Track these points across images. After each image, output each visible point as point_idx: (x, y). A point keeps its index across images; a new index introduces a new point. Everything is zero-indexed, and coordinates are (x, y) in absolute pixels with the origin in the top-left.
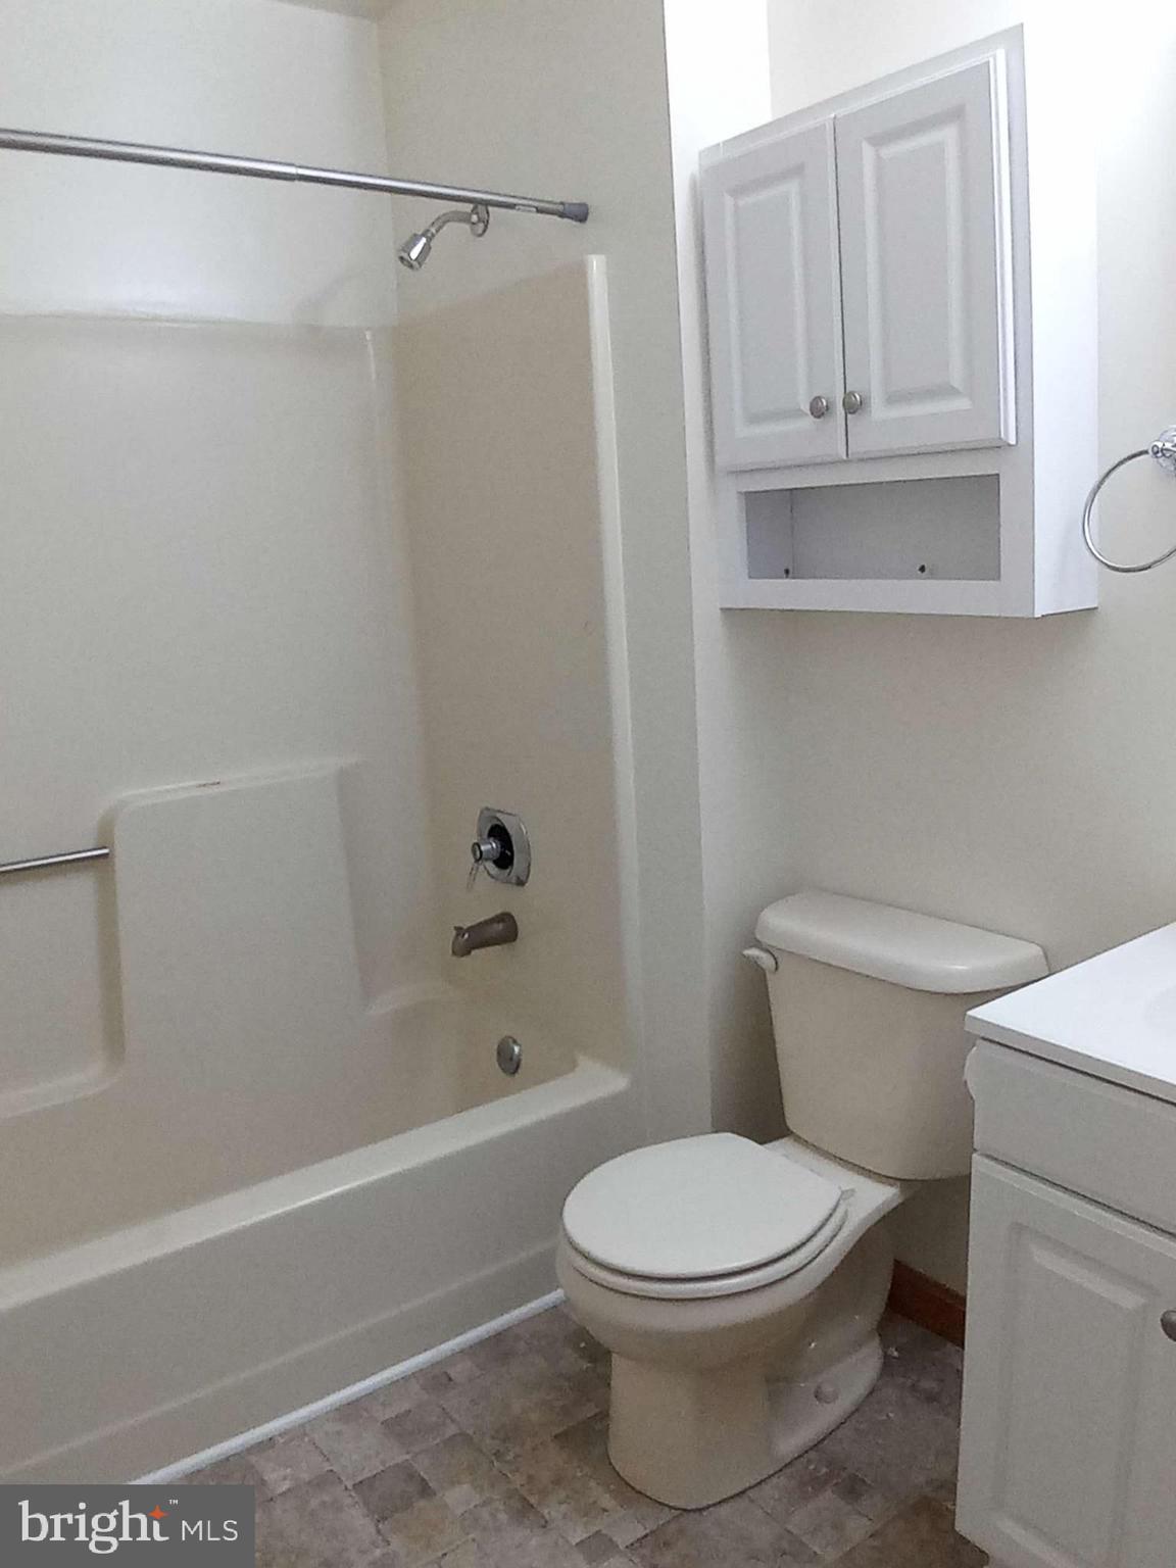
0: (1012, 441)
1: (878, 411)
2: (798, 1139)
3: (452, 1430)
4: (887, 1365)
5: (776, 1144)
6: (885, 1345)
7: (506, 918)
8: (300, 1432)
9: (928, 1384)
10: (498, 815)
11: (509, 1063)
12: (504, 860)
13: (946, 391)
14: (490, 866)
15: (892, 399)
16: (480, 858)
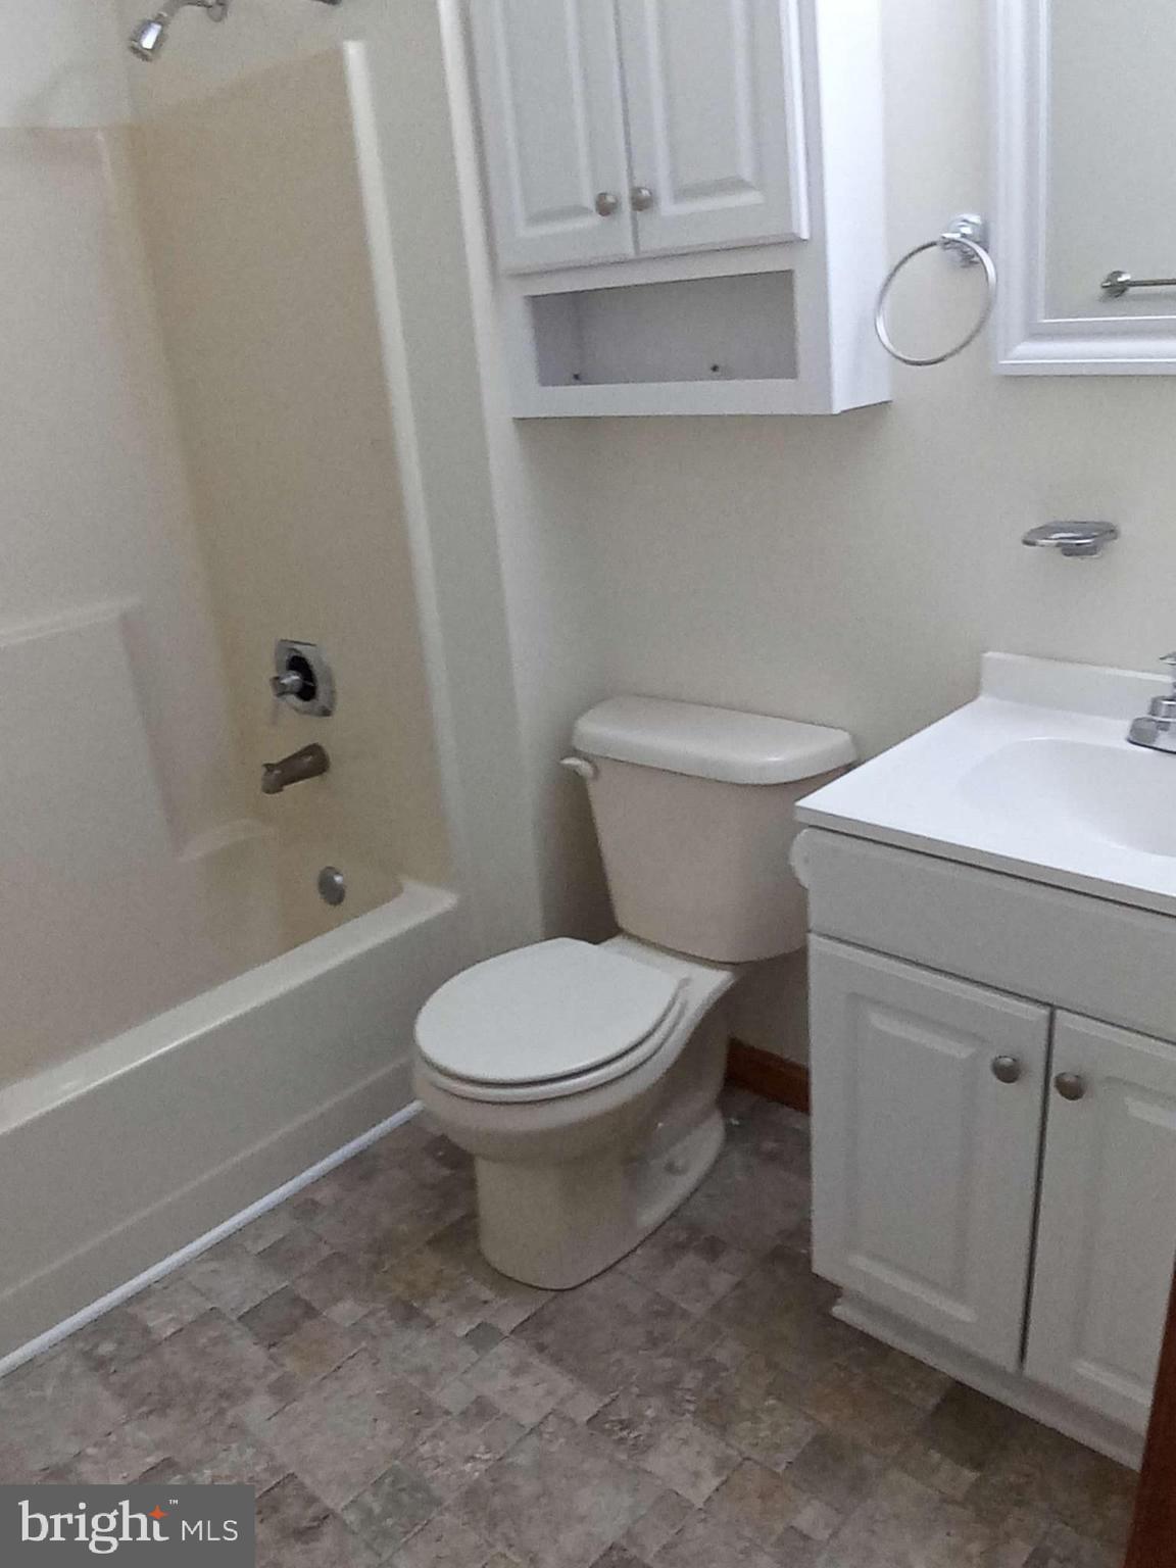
0: (805, 235)
1: (667, 207)
2: (631, 937)
3: (326, 1251)
4: (730, 1134)
5: (608, 942)
6: (726, 1115)
7: (314, 750)
8: (178, 1274)
9: (769, 1145)
10: (298, 647)
11: (333, 894)
12: (307, 692)
13: (738, 185)
14: (293, 699)
15: (683, 193)
16: (282, 691)
